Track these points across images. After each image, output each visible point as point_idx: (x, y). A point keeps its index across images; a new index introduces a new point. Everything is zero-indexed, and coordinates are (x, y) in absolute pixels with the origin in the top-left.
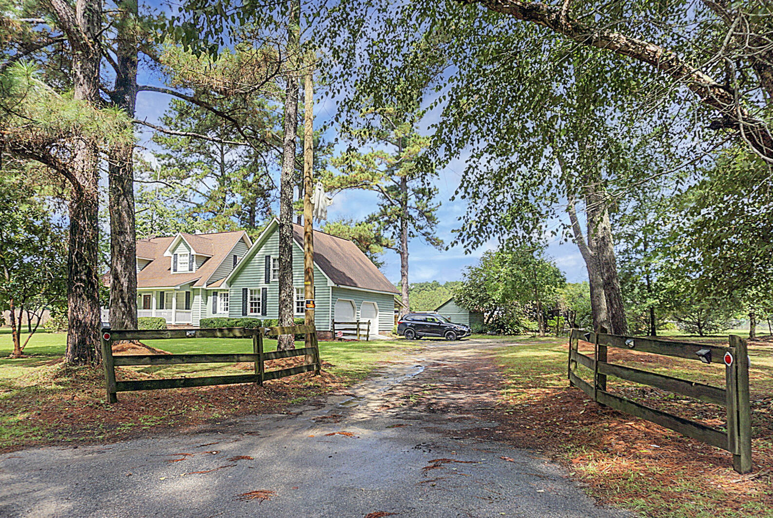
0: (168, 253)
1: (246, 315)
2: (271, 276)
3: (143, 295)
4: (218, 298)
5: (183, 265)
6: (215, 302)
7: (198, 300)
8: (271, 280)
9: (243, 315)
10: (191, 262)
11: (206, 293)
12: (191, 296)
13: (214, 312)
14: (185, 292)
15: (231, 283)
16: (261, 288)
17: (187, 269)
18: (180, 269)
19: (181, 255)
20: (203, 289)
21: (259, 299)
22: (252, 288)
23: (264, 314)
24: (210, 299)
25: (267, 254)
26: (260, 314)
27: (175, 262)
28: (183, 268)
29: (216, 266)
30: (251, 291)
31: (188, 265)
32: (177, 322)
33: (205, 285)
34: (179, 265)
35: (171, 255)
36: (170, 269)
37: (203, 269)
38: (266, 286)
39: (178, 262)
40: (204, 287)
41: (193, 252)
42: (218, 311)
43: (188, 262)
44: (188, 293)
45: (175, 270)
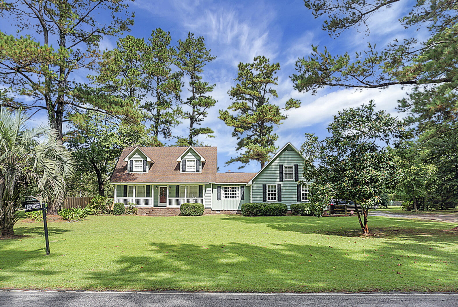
1: (266, 201)
2: (284, 178)
3: (159, 187)
4: (222, 190)
5: (190, 167)
6: (219, 193)
7: (209, 191)
8: (284, 180)
9: (263, 201)
10: (198, 165)
12: (204, 188)
13: (219, 199)
14: (198, 185)
16: (277, 184)
17: (195, 170)
18: (188, 170)
21: (275, 191)
22: (269, 184)
23: (280, 200)
24: (215, 190)
25: (281, 164)
26: (277, 200)
27: (184, 165)
28: (190, 169)
30: (268, 186)
31: (195, 167)
35: (181, 160)
38: (281, 183)
39: (187, 165)
41: (202, 159)
42: (222, 198)
43: (195, 165)
44: (200, 187)
45: (184, 170)
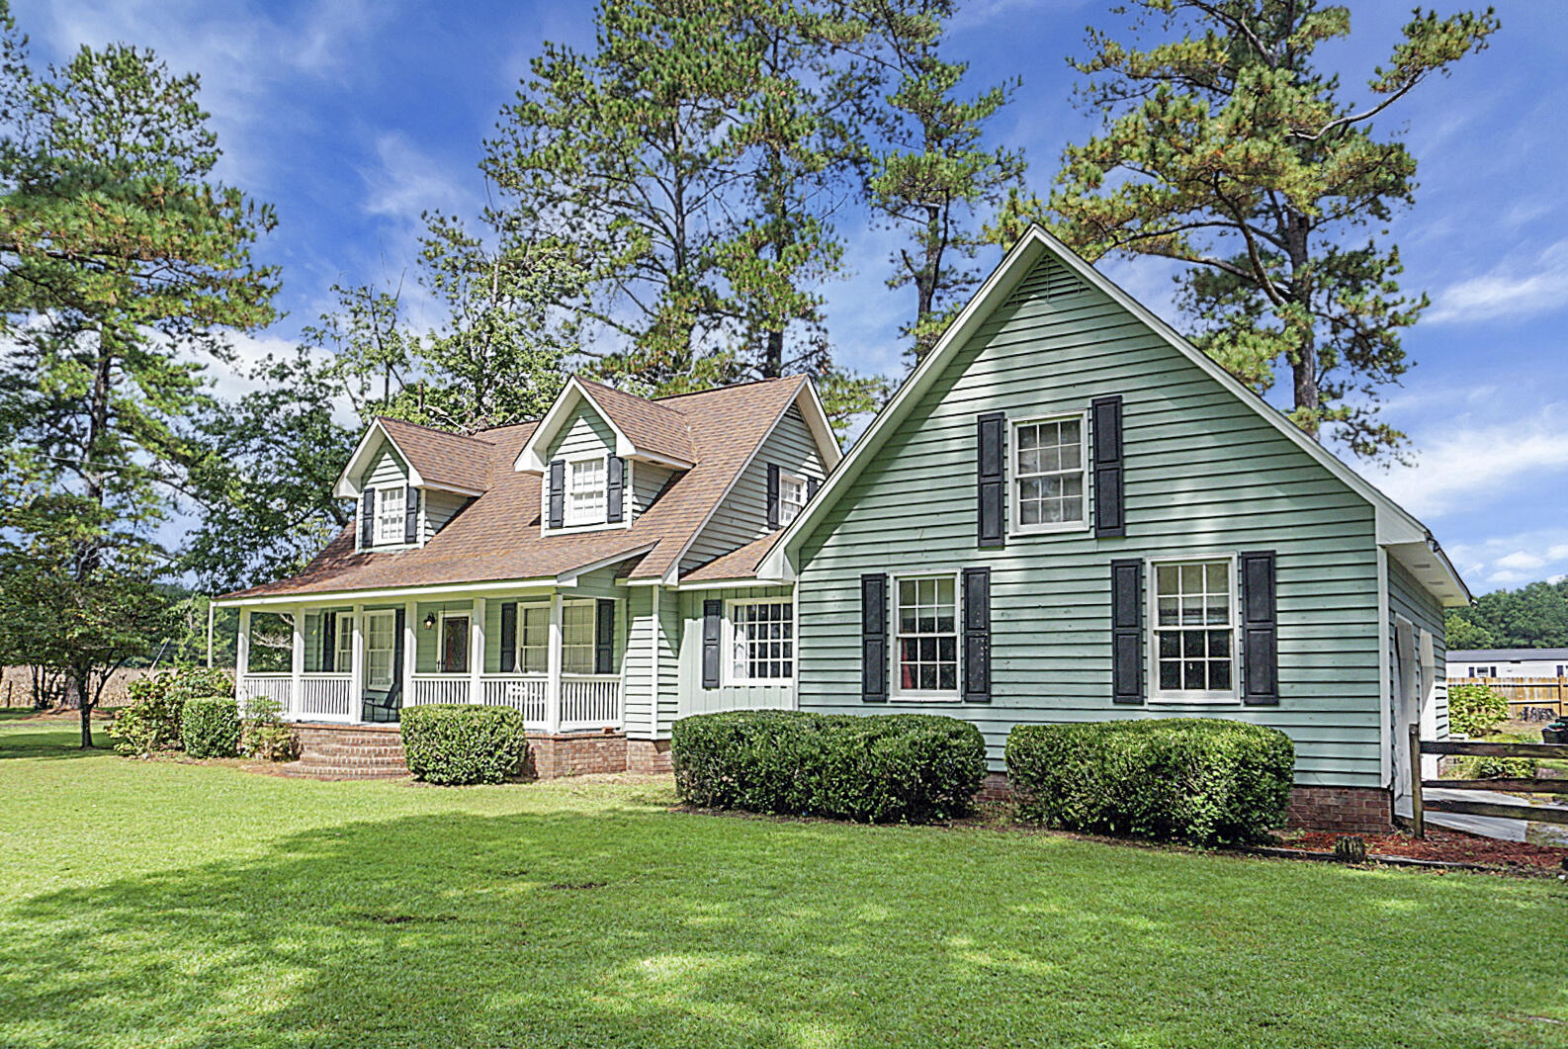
0: (528, 461)
2: (1012, 512)
3: (441, 617)
4: (727, 625)
5: (585, 502)
6: (711, 643)
7: (646, 633)
8: (1013, 528)
9: (869, 698)
10: (616, 487)
11: (677, 607)
12: (620, 617)
13: (711, 681)
14: (594, 603)
15: (804, 553)
16: (957, 570)
17: (602, 515)
18: (575, 515)
19: (576, 466)
20: (663, 588)
22: (908, 574)
24: (694, 628)
27: (557, 492)
28: (584, 512)
29: (714, 497)
30: (906, 586)
31: (604, 501)
32: (568, 725)
33: (675, 573)
34: (570, 503)
35: (541, 468)
36: (537, 522)
37: (660, 514)
39: (568, 490)
40: (672, 579)
41: (624, 448)
42: (727, 677)
43: (603, 487)
44: (605, 608)
45: (557, 523)
